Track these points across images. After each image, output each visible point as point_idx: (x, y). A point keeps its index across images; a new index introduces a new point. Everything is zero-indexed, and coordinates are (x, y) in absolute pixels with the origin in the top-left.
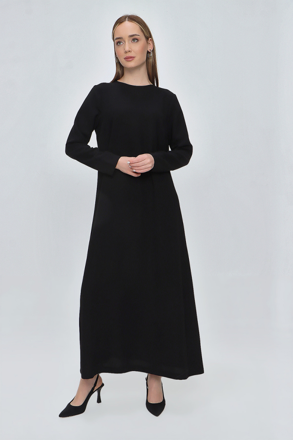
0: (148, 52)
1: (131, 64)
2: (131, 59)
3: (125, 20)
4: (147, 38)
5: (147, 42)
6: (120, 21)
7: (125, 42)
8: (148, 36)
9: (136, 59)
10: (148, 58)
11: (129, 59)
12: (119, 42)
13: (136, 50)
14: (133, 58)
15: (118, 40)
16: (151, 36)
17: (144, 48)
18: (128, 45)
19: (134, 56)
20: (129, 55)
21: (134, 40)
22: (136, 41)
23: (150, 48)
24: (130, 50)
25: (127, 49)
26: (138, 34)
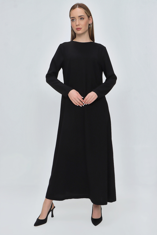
0: (89, 25)
1: (80, 32)
2: (79, 29)
3: (76, 7)
4: (89, 17)
5: (89, 19)
6: (73, 8)
7: (76, 19)
8: (90, 15)
9: (82, 29)
10: (89, 28)
11: (78, 29)
12: (73, 20)
13: (82, 24)
14: (80, 28)
15: (72, 19)
16: (91, 15)
17: (87, 22)
18: (78, 21)
19: (81, 28)
20: (79, 27)
21: (81, 18)
22: (82, 19)
23: (90, 22)
24: (79, 24)
25: (77, 24)
26: (83, 15)
